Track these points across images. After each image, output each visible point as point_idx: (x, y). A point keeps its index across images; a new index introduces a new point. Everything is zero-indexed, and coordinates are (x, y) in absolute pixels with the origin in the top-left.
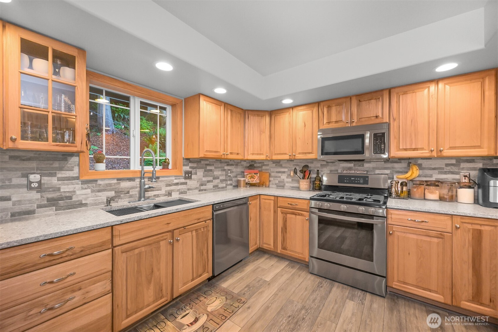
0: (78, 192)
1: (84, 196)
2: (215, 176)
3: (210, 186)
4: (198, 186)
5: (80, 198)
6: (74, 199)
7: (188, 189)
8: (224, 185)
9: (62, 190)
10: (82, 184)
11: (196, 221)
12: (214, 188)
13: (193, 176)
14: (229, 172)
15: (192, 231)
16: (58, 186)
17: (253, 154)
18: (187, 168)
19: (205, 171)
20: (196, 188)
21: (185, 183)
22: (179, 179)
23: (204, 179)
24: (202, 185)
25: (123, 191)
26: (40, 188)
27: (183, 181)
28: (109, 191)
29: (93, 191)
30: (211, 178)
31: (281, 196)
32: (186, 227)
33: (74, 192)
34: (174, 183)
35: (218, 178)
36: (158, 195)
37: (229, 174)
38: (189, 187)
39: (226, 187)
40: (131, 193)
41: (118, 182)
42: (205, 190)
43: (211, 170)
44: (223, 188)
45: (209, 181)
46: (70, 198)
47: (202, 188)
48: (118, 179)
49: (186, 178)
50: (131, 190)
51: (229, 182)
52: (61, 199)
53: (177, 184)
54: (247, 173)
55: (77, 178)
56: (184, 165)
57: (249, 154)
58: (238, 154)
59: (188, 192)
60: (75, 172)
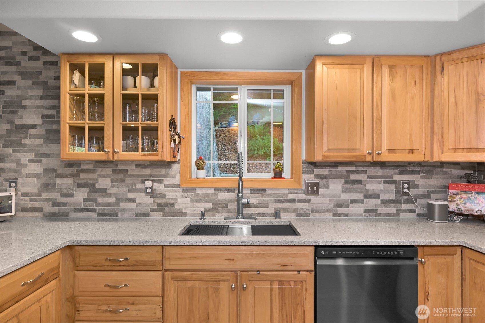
0: (179, 201)
1: (184, 205)
2: (370, 193)
3: (357, 209)
4: (331, 206)
5: (181, 207)
6: (177, 207)
7: (313, 211)
8: (393, 211)
9: (167, 197)
10: (182, 192)
11: (281, 268)
12: (367, 214)
13: (321, 191)
14: (406, 186)
15: (272, 281)
16: (164, 193)
17: (455, 150)
18: (309, 178)
19: (346, 182)
20: (328, 211)
21: (308, 201)
22: (296, 193)
23: (345, 196)
24: (339, 206)
25: (221, 204)
26: (152, 193)
27: (303, 196)
28: (206, 202)
29: (192, 201)
30: (361, 196)
32: (261, 273)
33: (177, 199)
34: (288, 198)
35: (377, 196)
36: (264, 213)
37: (405, 190)
38: (313, 207)
39: (397, 214)
40: (229, 207)
41: (216, 192)
42: (346, 215)
43: (360, 182)
44: (389, 215)
45: (354, 201)
46: (173, 205)
47: (340, 210)
48: (216, 189)
49: (307, 193)
50: (229, 204)
51: (405, 206)
52: (166, 205)
53: (293, 201)
54: (454, 192)
55: (178, 186)
56: (305, 172)
57: (446, 149)
58: (412, 151)
59: (312, 215)
60: (176, 180)
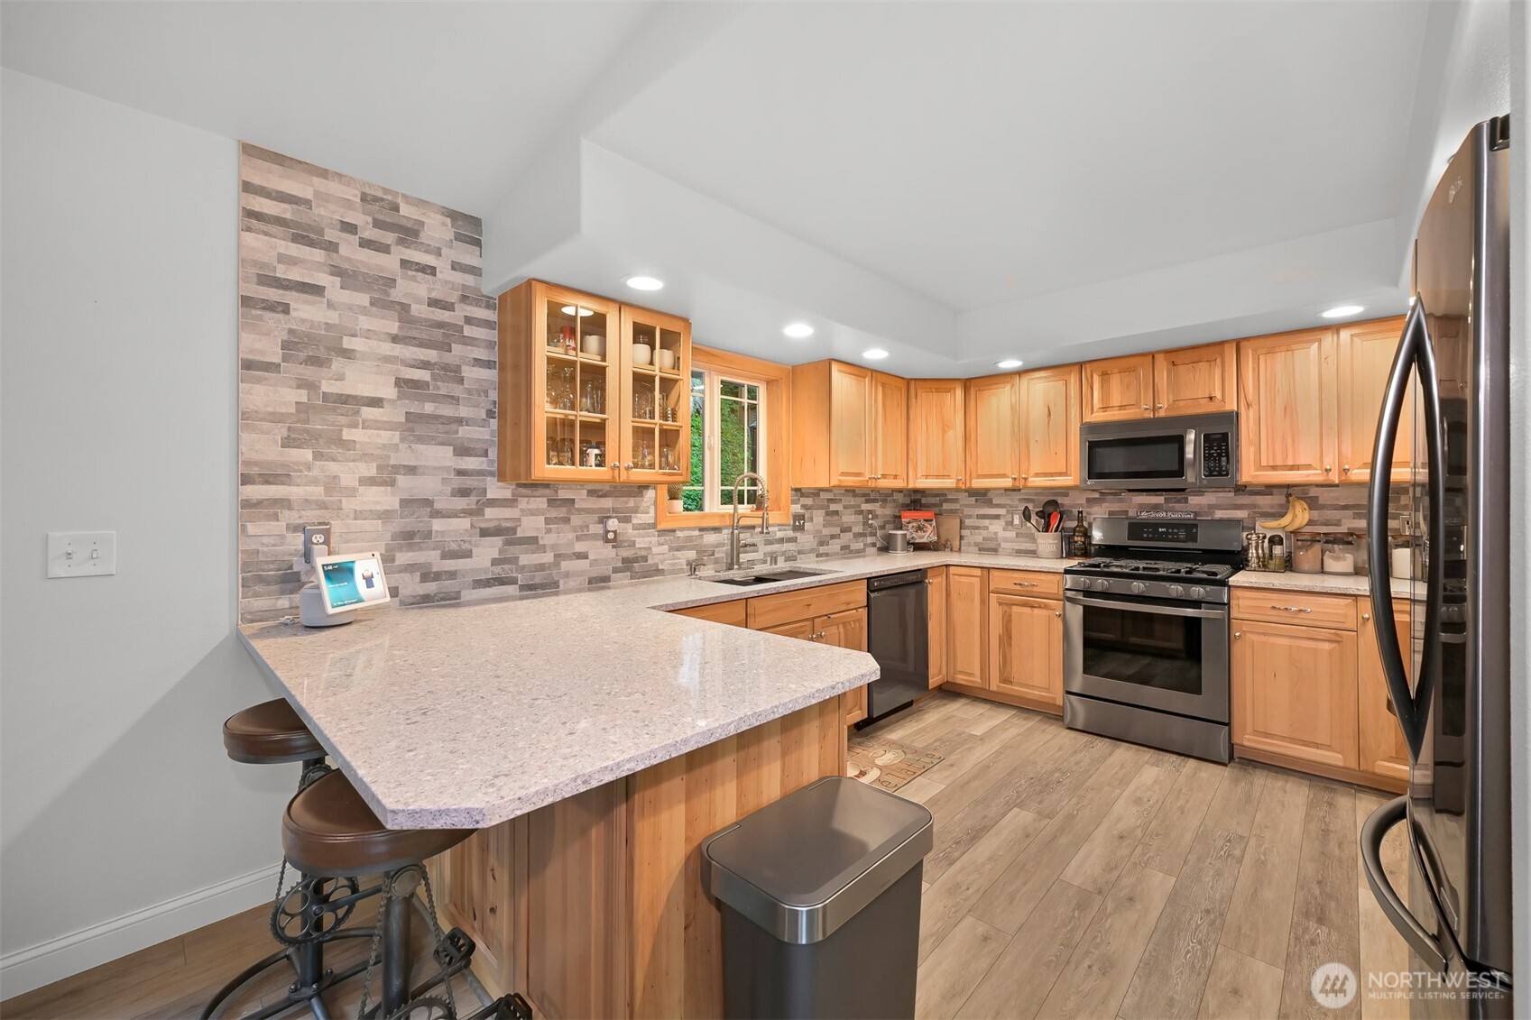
0: (655, 550)
1: (660, 557)
2: (845, 526)
3: (835, 546)
4: (815, 546)
5: (656, 561)
6: (650, 561)
7: (800, 552)
8: (861, 546)
9: (637, 546)
10: (658, 536)
11: (844, 608)
12: (843, 552)
13: (807, 525)
14: (870, 516)
15: (838, 625)
16: (633, 539)
17: (927, 477)
18: (797, 508)
19: (828, 514)
20: (812, 551)
21: (794, 540)
22: (785, 530)
23: (826, 531)
24: (821, 544)
25: (705, 551)
26: (615, 542)
27: (790, 534)
28: (689, 550)
29: (671, 549)
30: (837, 530)
31: (997, 566)
32: (832, 616)
33: (650, 548)
34: (777, 537)
35: (848, 530)
36: (753, 561)
37: (870, 522)
38: (799, 547)
39: (864, 550)
40: (716, 555)
41: (701, 533)
42: (827, 555)
43: (836, 513)
44: (858, 551)
45: (833, 537)
46: (645, 559)
47: (822, 549)
48: (701, 530)
49: (796, 529)
50: (716, 550)
51: (870, 540)
52: (635, 560)
53: (781, 541)
54: (907, 520)
55: (654, 526)
56: (794, 502)
57: (919, 475)
58: (895, 477)
59: (799, 557)
60: (648, 518)
